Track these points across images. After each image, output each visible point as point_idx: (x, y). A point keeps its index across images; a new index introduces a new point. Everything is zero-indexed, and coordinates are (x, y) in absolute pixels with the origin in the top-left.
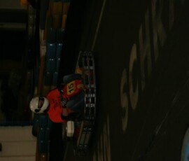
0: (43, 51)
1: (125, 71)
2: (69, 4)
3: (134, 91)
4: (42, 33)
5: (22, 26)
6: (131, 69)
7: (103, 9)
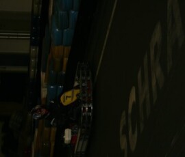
0: (44, 93)
1: (124, 114)
2: (70, 47)
3: (133, 133)
4: (43, 76)
5: (24, 69)
6: (130, 111)
7: (103, 52)
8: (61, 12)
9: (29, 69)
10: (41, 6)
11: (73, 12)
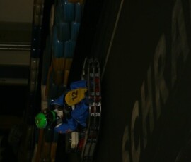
0: (45, 106)
1: (127, 128)
2: (71, 60)
3: (136, 148)
4: (44, 89)
5: (24, 82)
8: (62, 24)
9: (29, 81)
10: (42, 17)
11: (75, 23)
